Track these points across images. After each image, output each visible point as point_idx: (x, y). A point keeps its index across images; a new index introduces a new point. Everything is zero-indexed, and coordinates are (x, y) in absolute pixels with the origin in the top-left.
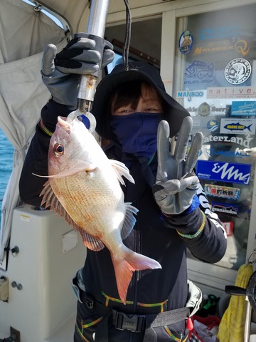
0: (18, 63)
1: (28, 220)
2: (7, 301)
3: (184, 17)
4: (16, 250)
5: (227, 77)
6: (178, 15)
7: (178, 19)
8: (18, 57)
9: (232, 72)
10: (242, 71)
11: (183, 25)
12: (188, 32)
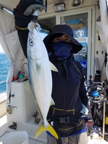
0: (11, 34)
1: (17, 85)
2: (11, 113)
3: (63, 17)
4: (13, 96)
5: (77, 35)
6: (61, 16)
7: (61, 18)
8: (11, 32)
9: (79, 34)
10: (81, 33)
11: (63, 19)
12: (64, 22)
